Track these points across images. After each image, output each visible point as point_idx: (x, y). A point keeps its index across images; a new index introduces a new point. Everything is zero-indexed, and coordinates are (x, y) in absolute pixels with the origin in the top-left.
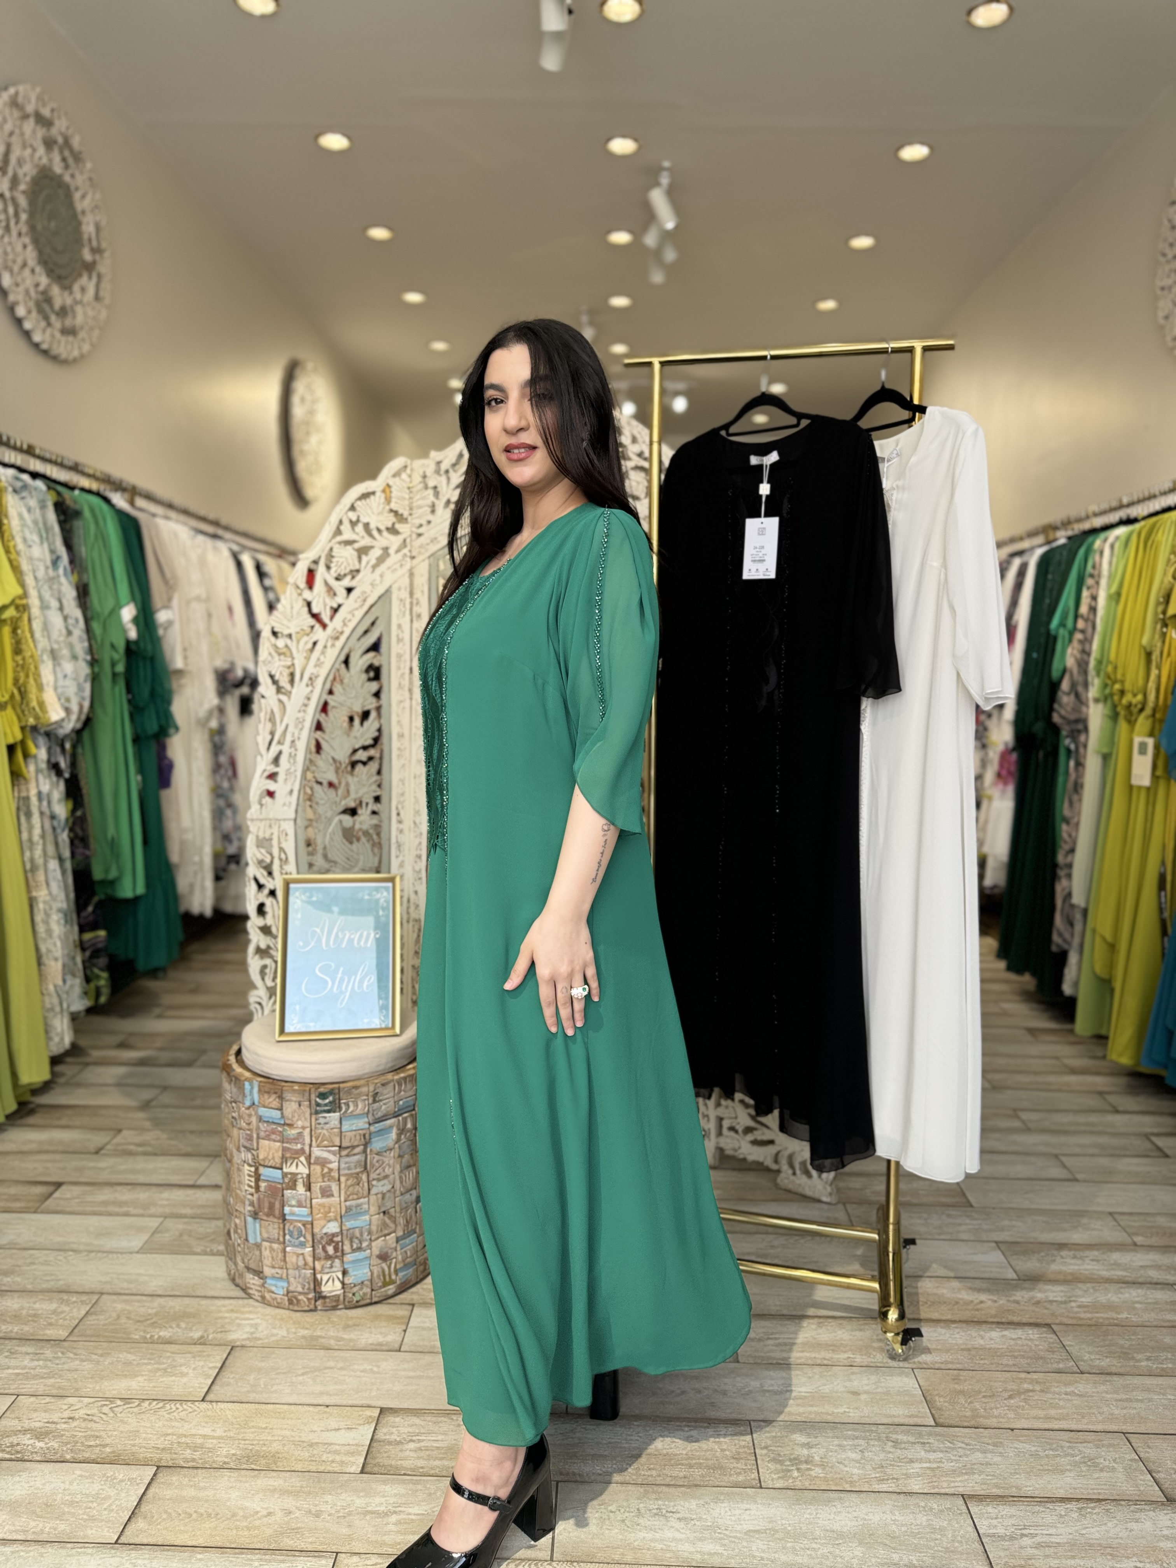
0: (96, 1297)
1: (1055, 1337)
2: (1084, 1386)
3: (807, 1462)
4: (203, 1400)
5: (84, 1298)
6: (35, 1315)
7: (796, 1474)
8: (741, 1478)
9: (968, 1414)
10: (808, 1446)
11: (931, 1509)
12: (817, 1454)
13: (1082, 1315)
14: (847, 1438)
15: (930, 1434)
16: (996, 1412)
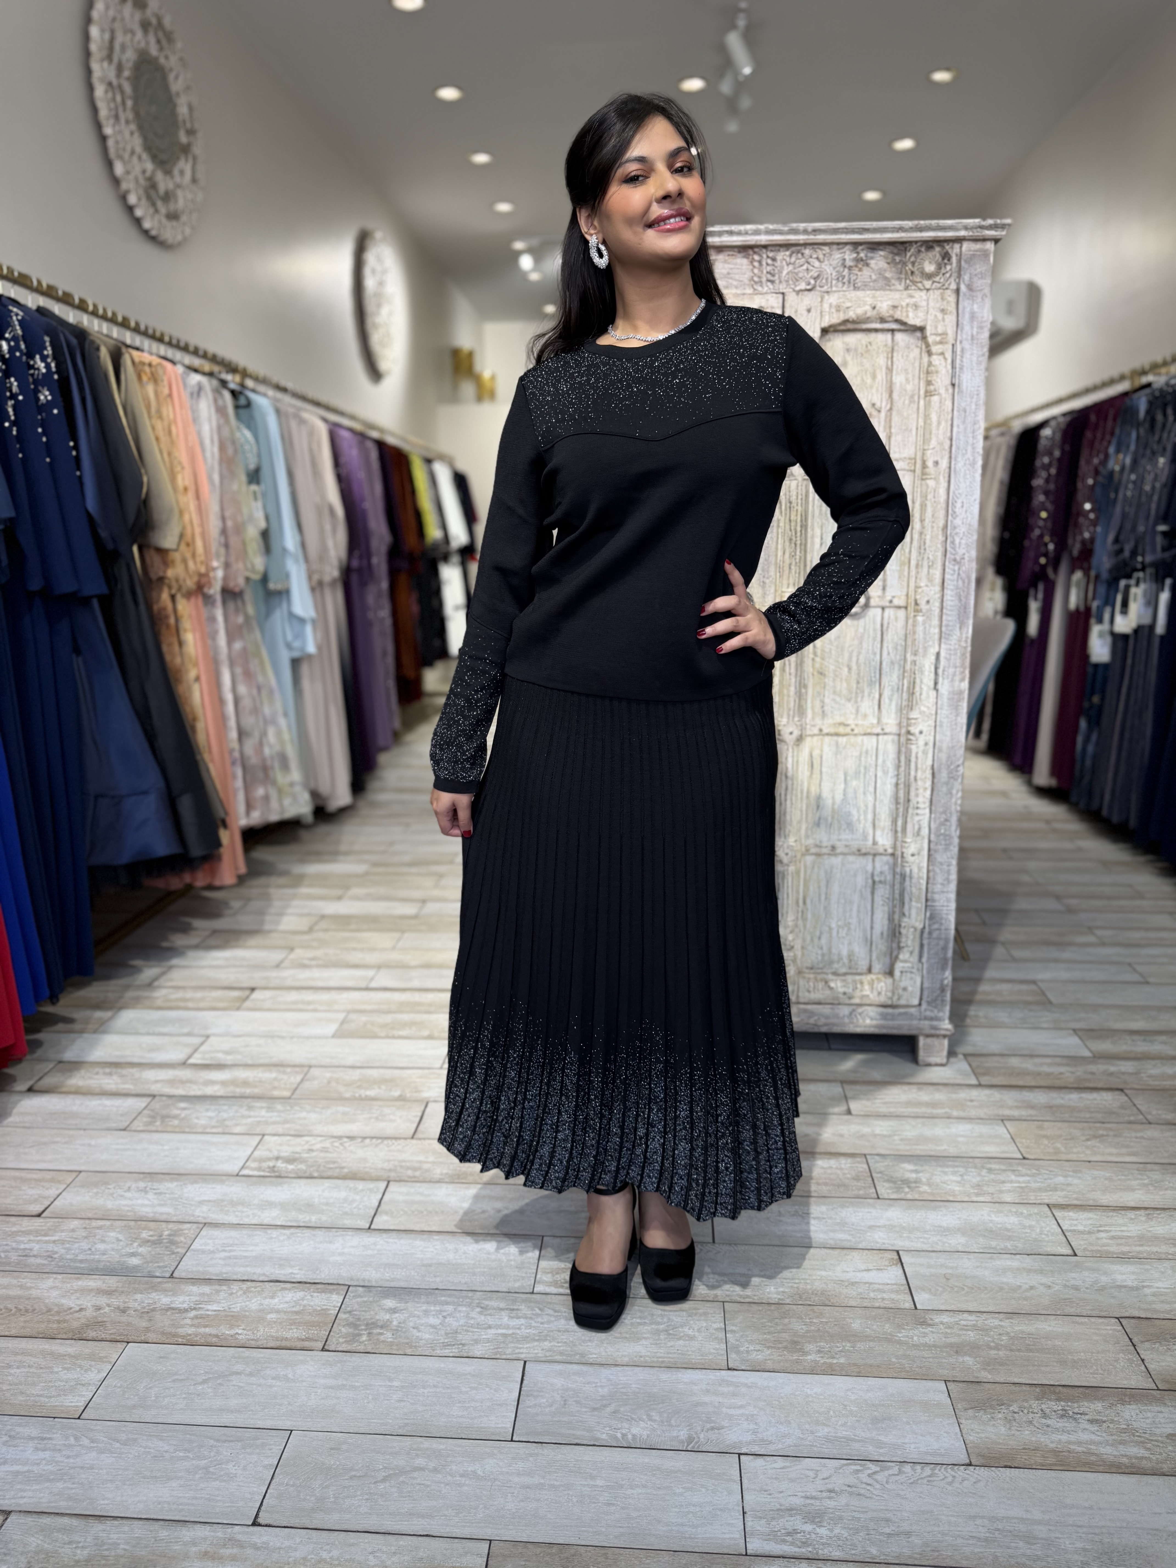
0: (306, 1069)
1: (1126, 1098)
2: (1152, 1132)
3: (915, 1182)
4: (412, 1138)
5: (297, 1069)
6: (260, 1081)
7: (907, 1190)
8: (861, 1192)
9: (1051, 1150)
10: (916, 1172)
11: (1022, 1213)
12: (923, 1177)
13: (1152, 1083)
14: (947, 1166)
15: (1019, 1164)
16: (1075, 1150)
